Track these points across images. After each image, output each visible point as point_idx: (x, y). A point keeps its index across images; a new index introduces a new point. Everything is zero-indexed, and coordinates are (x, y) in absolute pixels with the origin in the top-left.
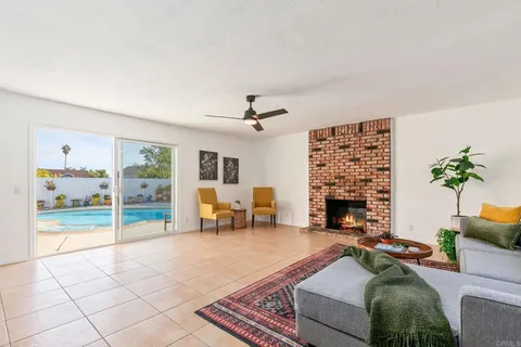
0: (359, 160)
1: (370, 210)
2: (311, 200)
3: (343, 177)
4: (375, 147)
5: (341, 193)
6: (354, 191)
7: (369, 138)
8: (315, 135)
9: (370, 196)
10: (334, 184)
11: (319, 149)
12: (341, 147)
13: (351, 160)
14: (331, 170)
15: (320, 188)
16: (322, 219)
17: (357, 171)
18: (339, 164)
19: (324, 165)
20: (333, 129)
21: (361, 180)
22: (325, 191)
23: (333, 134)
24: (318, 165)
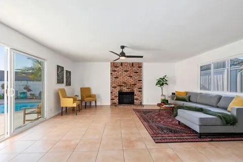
0: (131, 76)
1: (136, 95)
2: (111, 93)
3: (126, 83)
4: (137, 72)
5: (125, 90)
6: (130, 88)
7: (135, 69)
8: (114, 65)
9: (136, 90)
10: (122, 86)
11: (116, 71)
12: (125, 71)
13: (129, 76)
14: (121, 80)
15: (116, 87)
16: (116, 100)
17: (131, 81)
18: (124, 78)
19: (118, 78)
20: (122, 63)
21: (133, 84)
22: (118, 89)
23: (122, 65)
24: (115, 78)
